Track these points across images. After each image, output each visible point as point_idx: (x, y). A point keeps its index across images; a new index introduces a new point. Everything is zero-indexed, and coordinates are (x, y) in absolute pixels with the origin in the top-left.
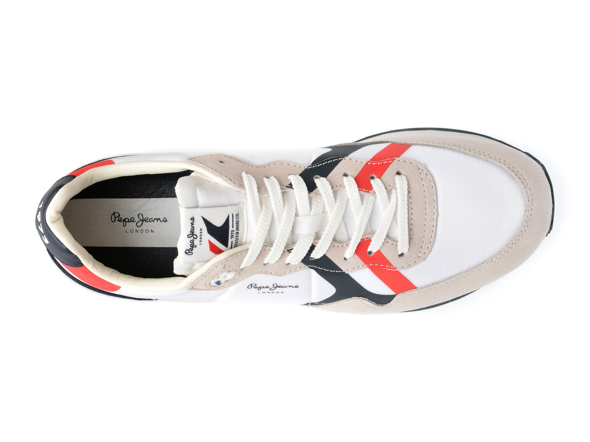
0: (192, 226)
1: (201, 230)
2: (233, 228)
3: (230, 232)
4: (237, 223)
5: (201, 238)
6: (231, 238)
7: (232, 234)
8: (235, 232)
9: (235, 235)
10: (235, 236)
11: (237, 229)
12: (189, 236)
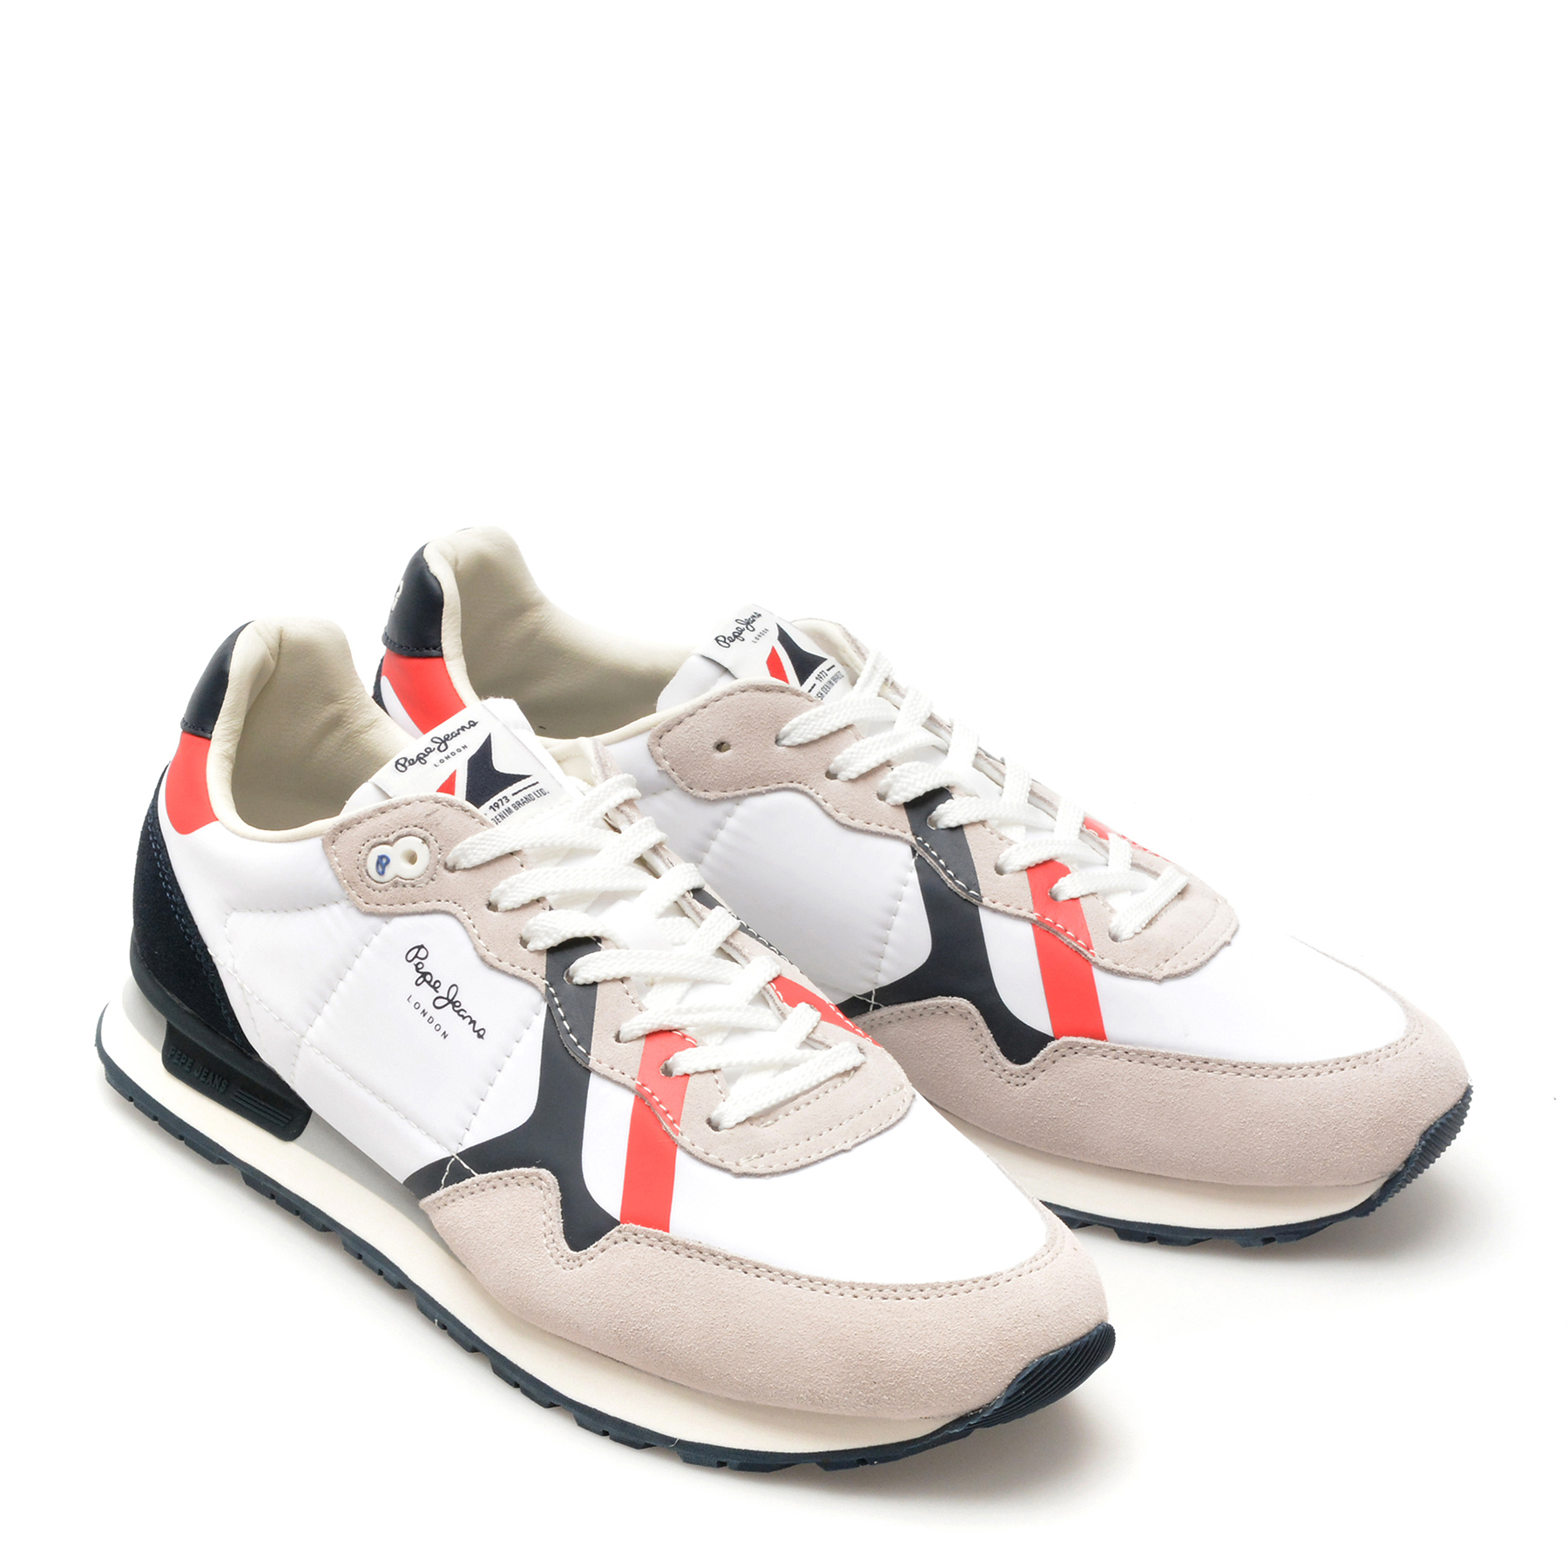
0: (458, 730)
1: (465, 747)
2: (513, 795)
3: (500, 795)
4: (528, 799)
5: (448, 757)
6: (491, 807)
7: (500, 803)
8: (509, 805)
9: (502, 808)
10: (499, 811)
11: (518, 805)
12: (435, 740)
